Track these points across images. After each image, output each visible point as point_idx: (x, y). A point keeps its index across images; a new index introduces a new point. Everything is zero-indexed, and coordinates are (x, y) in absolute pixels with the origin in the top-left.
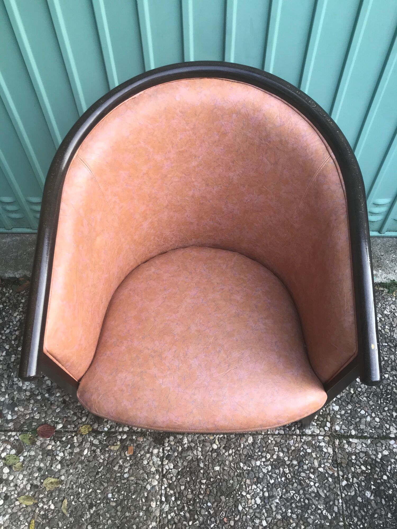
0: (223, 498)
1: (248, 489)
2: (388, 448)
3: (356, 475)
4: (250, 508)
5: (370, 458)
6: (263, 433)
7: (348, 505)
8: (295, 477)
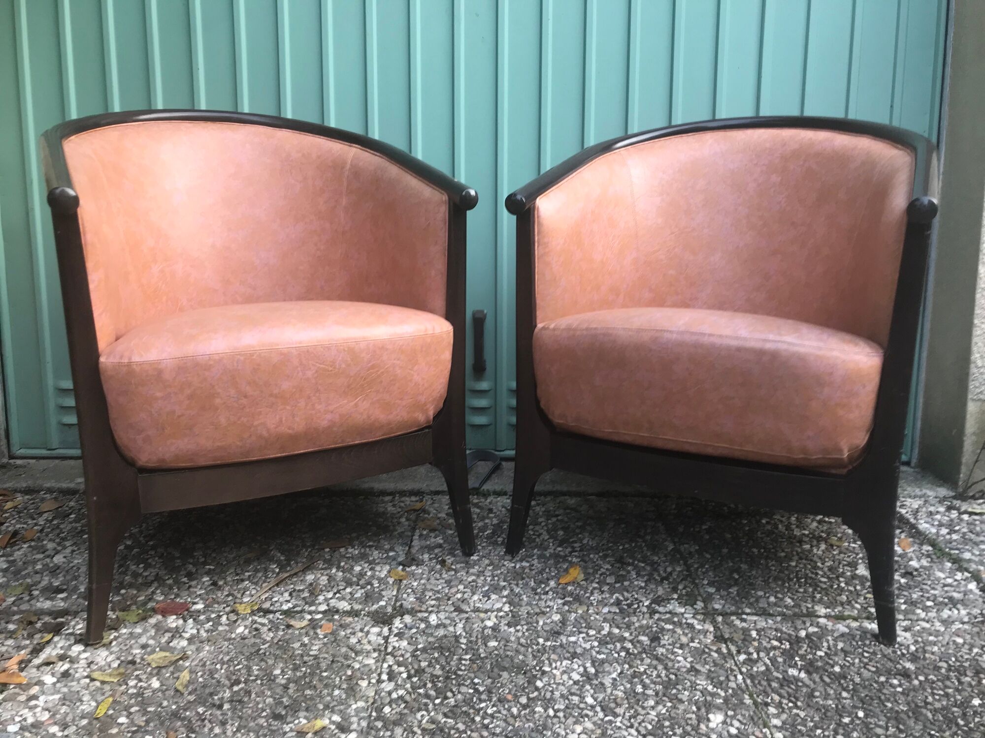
0: (504, 674)
1: (554, 665)
2: (818, 625)
3: (763, 650)
4: (559, 684)
5: (785, 633)
6: (580, 612)
7: (756, 682)
8: (645, 652)
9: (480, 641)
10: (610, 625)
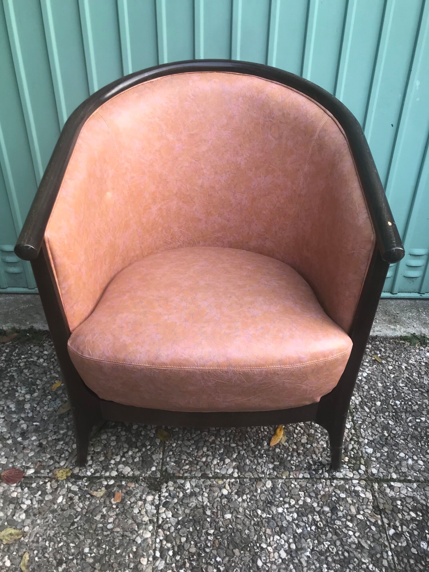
0: (236, 551)
1: (269, 541)
3: (405, 522)
4: (272, 563)
5: (419, 503)
6: (284, 477)
7: (401, 558)
8: (328, 526)
9: (219, 512)
10: (305, 493)
